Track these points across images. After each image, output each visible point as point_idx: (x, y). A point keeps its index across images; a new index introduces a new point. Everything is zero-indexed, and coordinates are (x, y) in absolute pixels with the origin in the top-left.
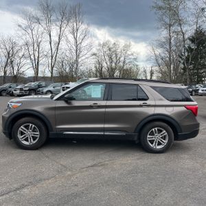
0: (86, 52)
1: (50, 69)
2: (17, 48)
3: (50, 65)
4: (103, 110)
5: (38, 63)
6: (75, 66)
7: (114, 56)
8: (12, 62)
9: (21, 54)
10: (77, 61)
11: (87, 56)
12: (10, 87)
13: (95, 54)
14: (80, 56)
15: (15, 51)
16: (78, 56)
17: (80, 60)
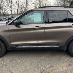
0: (30, 2)
1: (17, 10)
2: (3, 2)
3: (17, 9)
4: (43, 31)
5: (12, 8)
6: (26, 8)
7: (41, 3)
8: (2, 8)
9: (5, 5)
10: (27, 6)
11: (30, 4)
12: (1, 18)
13: (33, 3)
14: (28, 4)
15: (3, 4)
16: (27, 5)
17: (28, 6)
